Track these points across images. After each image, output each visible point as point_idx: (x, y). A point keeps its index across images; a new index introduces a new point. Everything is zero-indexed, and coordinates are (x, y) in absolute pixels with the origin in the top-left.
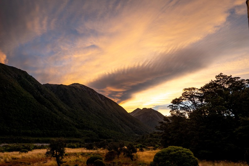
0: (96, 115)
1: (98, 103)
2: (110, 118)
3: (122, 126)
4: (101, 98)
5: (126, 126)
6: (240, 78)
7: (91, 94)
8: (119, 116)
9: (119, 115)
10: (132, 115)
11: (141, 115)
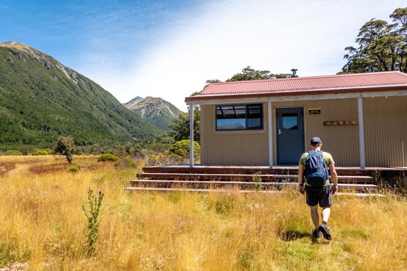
0: (62, 106)
1: (64, 84)
2: (89, 112)
3: (110, 125)
4: (71, 76)
5: (117, 125)
6: (269, 72)
7: (49, 66)
8: (105, 109)
9: (105, 107)
10: (129, 108)
11: (143, 108)
